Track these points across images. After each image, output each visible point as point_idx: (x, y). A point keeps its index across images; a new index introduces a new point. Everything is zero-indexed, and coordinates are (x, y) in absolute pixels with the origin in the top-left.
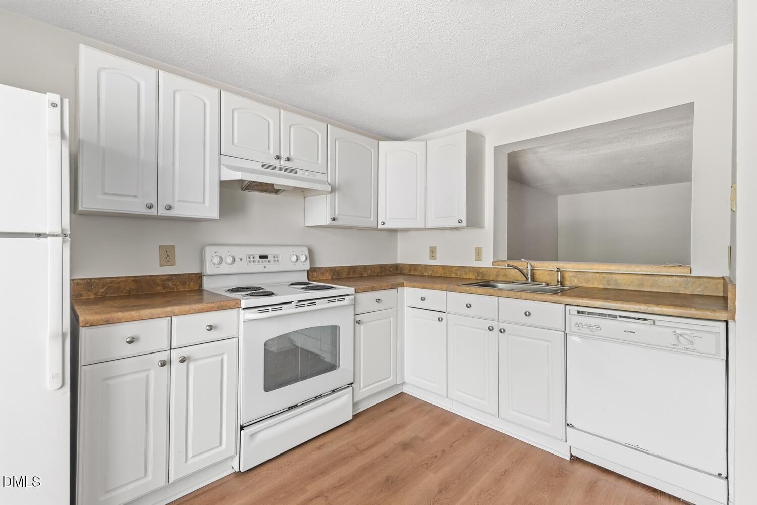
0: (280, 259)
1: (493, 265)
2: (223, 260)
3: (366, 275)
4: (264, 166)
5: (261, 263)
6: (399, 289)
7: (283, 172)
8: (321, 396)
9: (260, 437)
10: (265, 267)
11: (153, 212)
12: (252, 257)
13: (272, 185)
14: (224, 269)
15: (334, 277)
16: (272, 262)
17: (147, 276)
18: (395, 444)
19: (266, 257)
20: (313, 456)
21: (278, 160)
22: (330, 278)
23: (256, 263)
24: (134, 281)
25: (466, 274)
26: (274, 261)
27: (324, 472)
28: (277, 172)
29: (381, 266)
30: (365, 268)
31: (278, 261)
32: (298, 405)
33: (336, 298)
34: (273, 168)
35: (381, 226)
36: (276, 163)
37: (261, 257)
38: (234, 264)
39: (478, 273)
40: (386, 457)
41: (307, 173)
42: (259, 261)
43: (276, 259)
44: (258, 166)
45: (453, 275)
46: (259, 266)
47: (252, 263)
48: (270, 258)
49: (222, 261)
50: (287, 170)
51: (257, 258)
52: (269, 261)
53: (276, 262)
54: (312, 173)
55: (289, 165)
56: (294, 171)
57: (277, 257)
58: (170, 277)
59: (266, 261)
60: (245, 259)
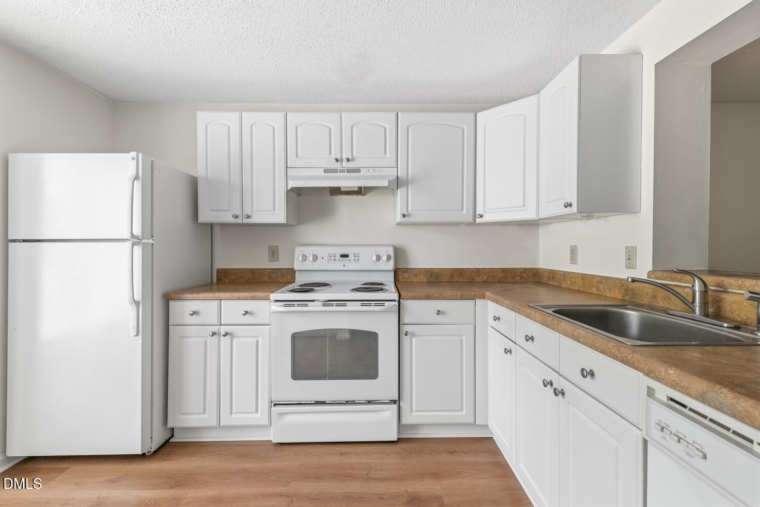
0: (361, 258)
1: (649, 276)
2: (308, 258)
3: (480, 281)
4: (326, 171)
5: (341, 262)
6: (478, 301)
7: (346, 174)
8: (353, 403)
9: (289, 419)
10: (344, 266)
11: (239, 221)
12: (333, 255)
13: (339, 188)
14: (308, 265)
15: (431, 280)
16: (352, 261)
17: (259, 269)
18: (406, 491)
19: (347, 256)
20: (332, 458)
21: (339, 163)
22: (425, 280)
23: (337, 261)
24: (251, 272)
25: (610, 290)
26: (354, 260)
27: (318, 478)
28: (339, 174)
29: (504, 270)
30: (478, 271)
31: (358, 260)
32: (326, 402)
33: (373, 302)
34: (335, 171)
35: (479, 220)
36: (337, 166)
37: (342, 256)
38: (316, 262)
39: (626, 290)
40: (381, 498)
41: (371, 170)
42: (339, 260)
43: (356, 258)
44: (321, 172)
45: (594, 290)
46: (339, 265)
47: (333, 261)
48: (351, 257)
49: (306, 259)
50: (349, 171)
51: (338, 257)
52: (349, 260)
53: (356, 261)
54: (377, 169)
55: (351, 165)
56: (358, 170)
57: (358, 256)
58: (273, 270)
59: (346, 260)
60: (326, 258)
